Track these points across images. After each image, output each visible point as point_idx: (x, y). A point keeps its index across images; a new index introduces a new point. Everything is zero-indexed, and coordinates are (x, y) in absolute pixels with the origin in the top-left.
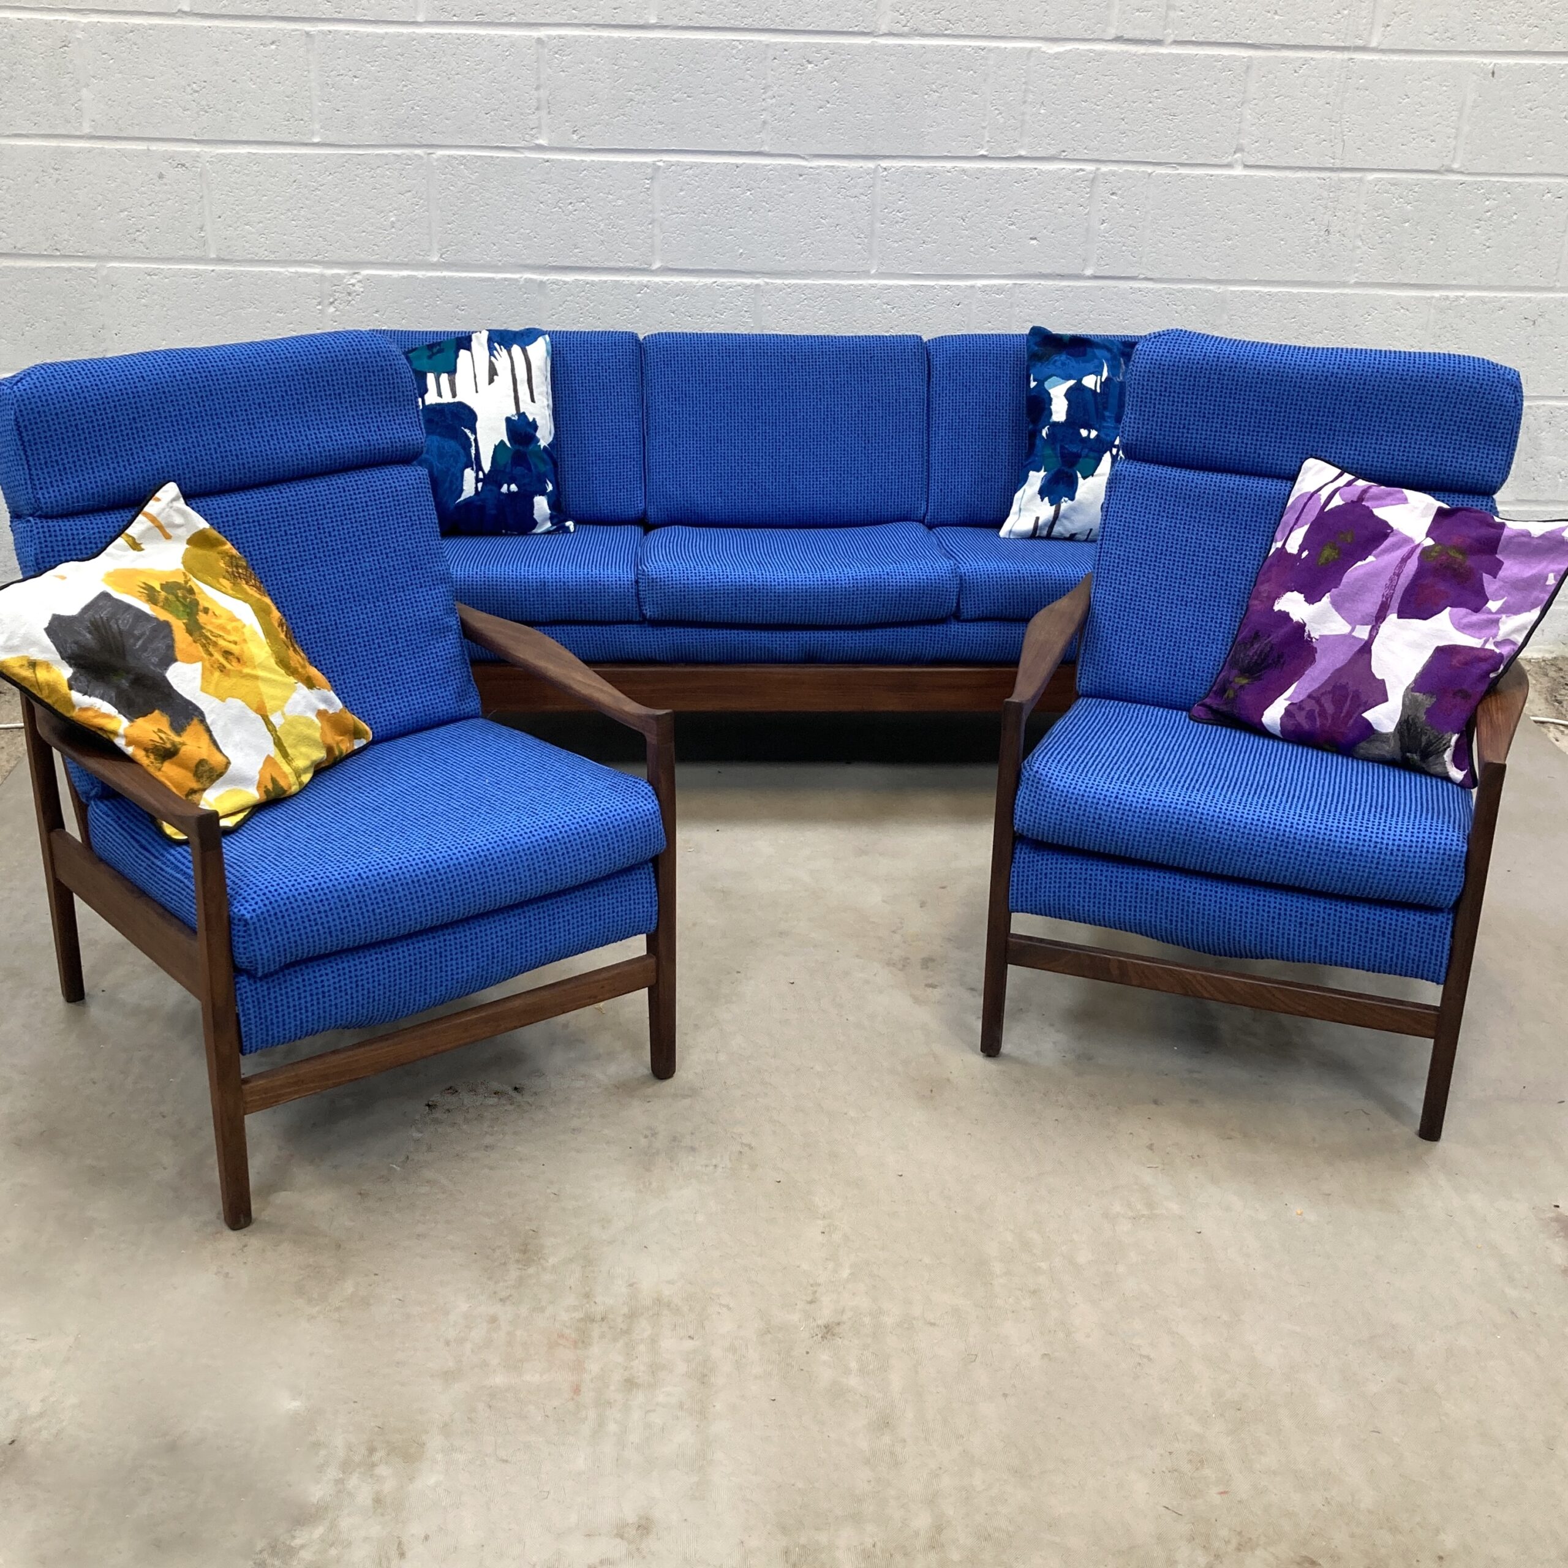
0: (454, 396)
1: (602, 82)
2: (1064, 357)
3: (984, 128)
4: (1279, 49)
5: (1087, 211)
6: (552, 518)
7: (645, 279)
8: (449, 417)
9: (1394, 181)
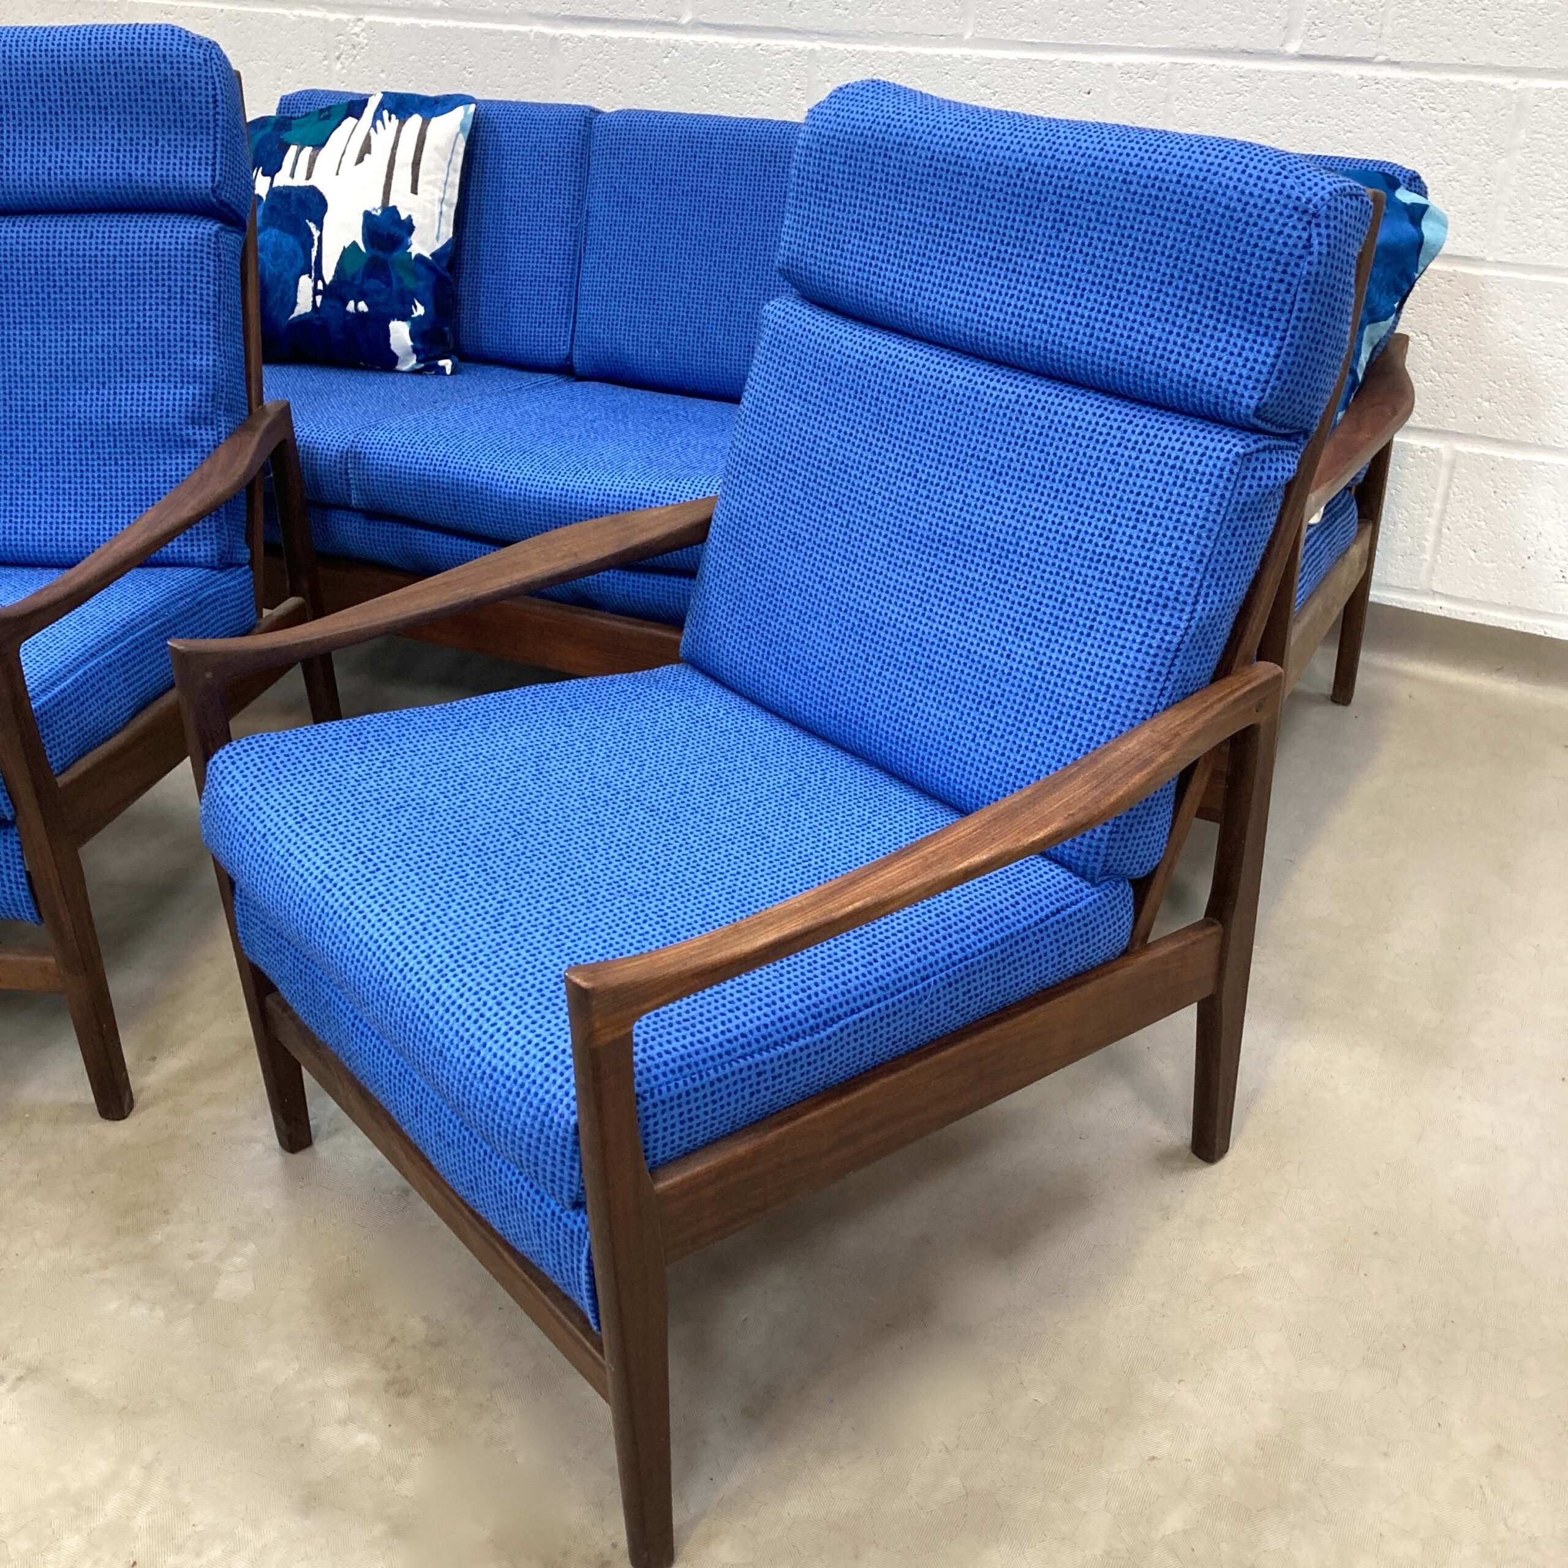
0: (308, 177)
6: (415, 350)
7: (672, 37)
8: (294, 204)
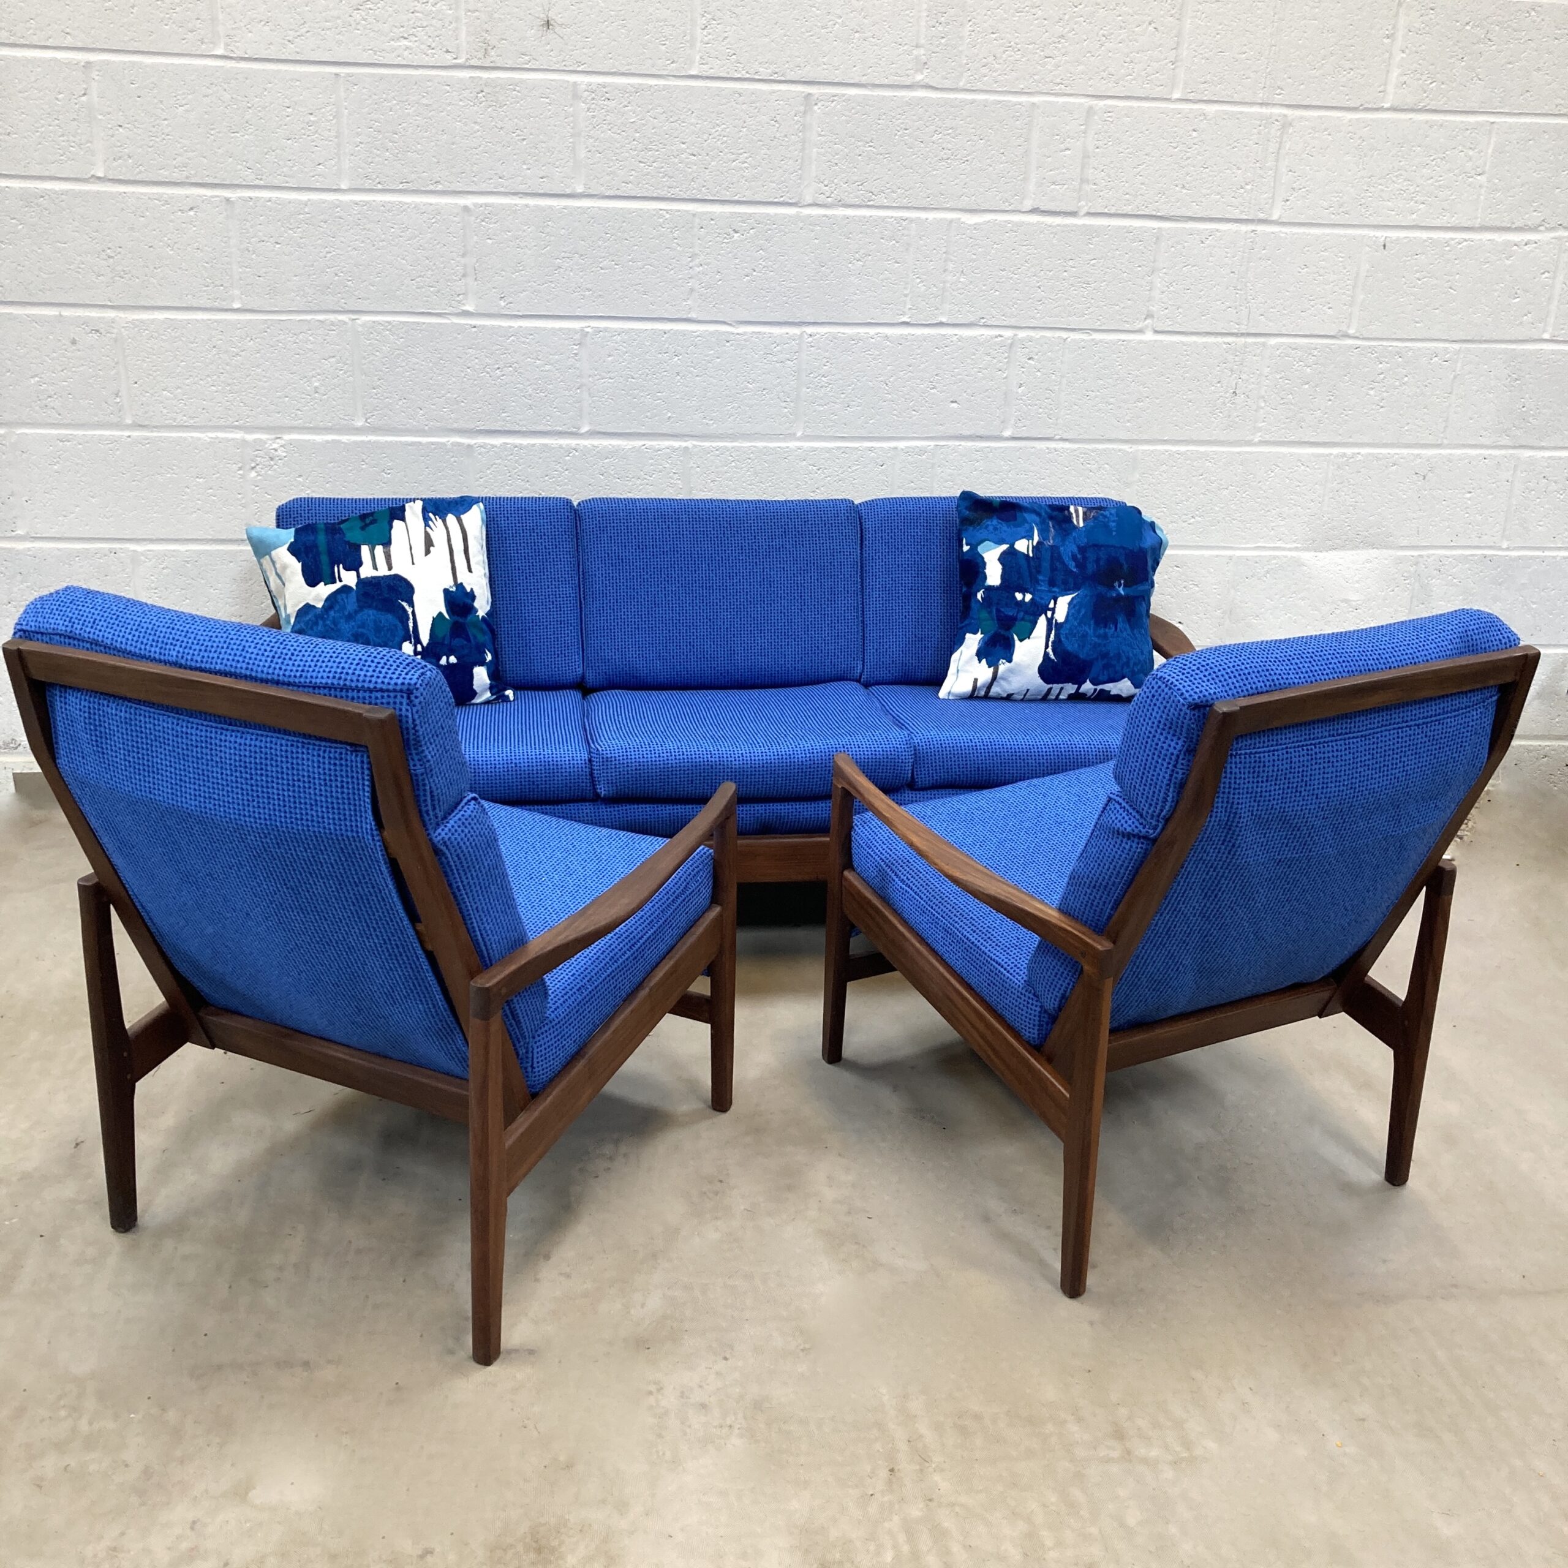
0: (390, 568)
1: (530, 249)
2: (995, 522)
3: (906, 296)
4: (1187, 221)
5: (1005, 375)
6: (491, 688)
7: (573, 442)
8: (383, 589)
9: (1294, 346)
